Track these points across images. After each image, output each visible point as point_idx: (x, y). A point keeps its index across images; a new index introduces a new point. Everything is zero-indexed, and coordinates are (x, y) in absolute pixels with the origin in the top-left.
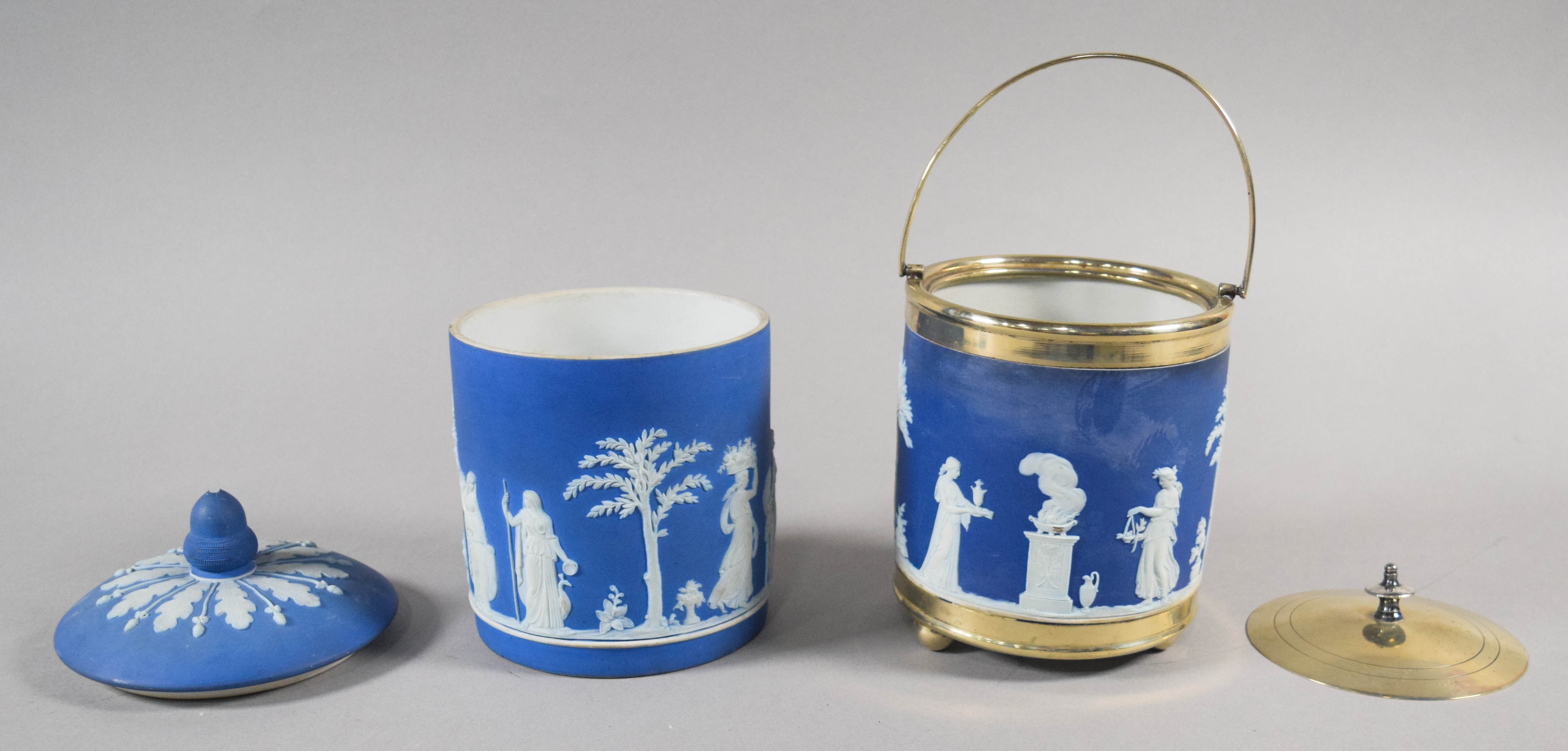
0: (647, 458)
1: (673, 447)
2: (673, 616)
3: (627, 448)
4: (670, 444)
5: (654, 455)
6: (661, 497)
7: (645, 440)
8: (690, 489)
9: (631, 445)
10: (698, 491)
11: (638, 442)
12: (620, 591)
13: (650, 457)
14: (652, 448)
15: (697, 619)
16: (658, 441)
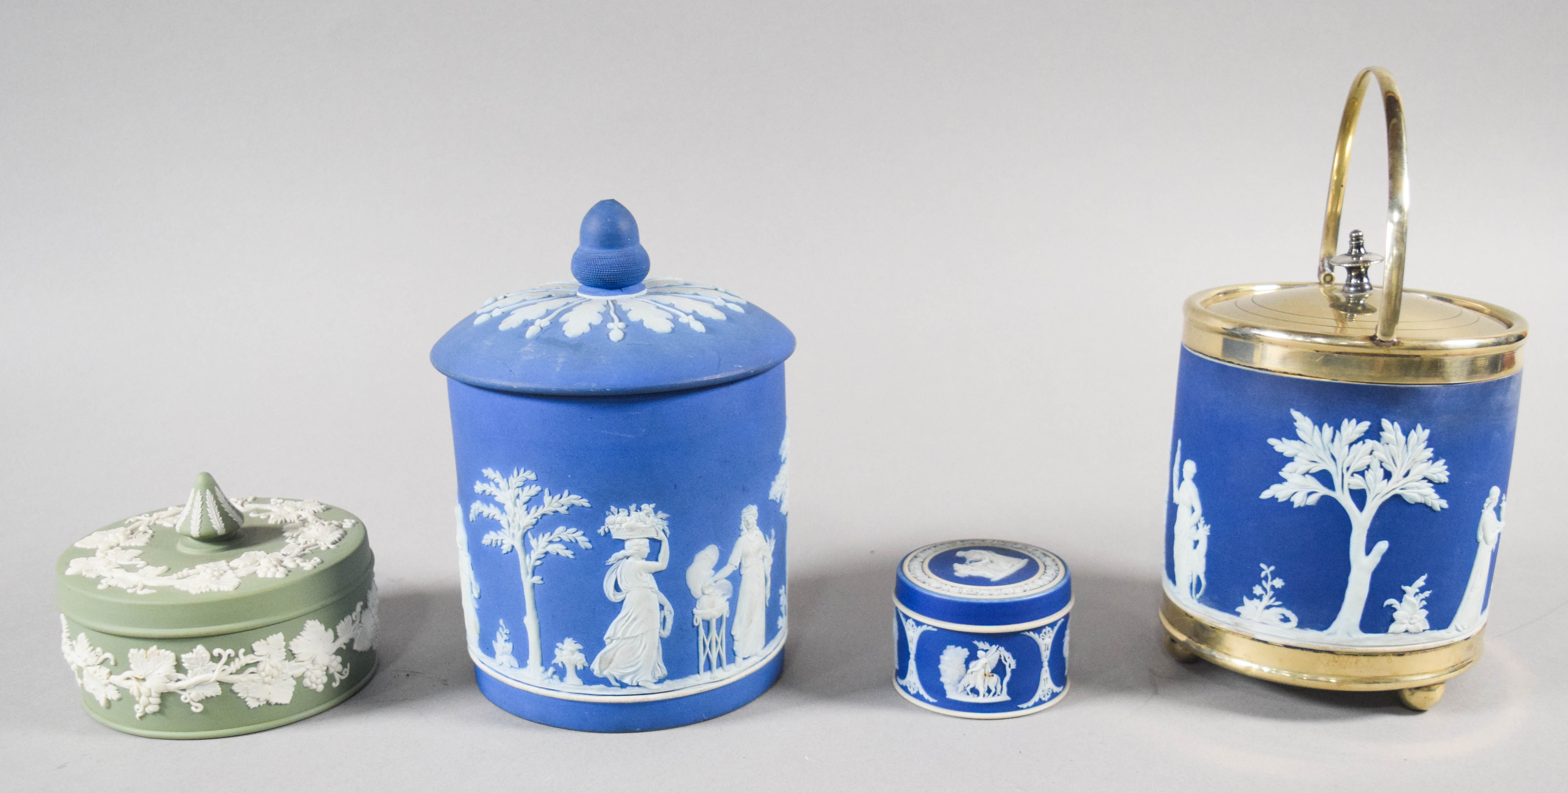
0: (518, 496)
1: (541, 493)
2: (551, 670)
3: (502, 483)
4: (539, 488)
5: (524, 497)
6: (533, 542)
7: (516, 479)
8: (561, 541)
9: (505, 479)
10: (571, 545)
11: (511, 478)
12: (507, 628)
13: (521, 497)
14: (522, 487)
15: (579, 681)
16: (527, 483)
